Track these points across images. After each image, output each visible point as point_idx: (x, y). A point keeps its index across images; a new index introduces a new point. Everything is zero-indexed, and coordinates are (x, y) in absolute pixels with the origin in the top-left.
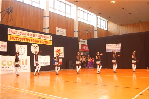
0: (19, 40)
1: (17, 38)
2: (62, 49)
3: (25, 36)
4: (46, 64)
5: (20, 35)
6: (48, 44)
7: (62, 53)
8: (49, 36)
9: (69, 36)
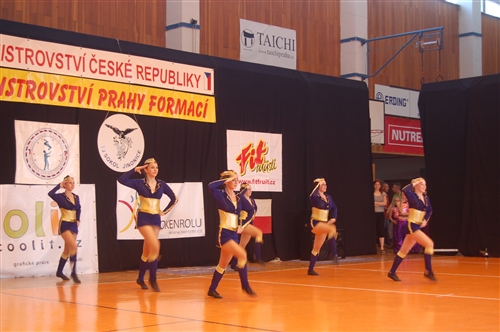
0: (35, 93)
1: (20, 81)
2: (274, 143)
3: (64, 71)
4: (182, 229)
5: (36, 67)
6: (195, 118)
7: (272, 166)
8: (200, 71)
9: (313, 71)
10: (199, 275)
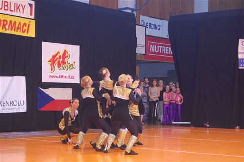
2: (74, 52)
4: (11, 107)
6: (21, 34)
7: (72, 67)
8: (26, 2)
9: (100, 5)
10: (22, 137)
